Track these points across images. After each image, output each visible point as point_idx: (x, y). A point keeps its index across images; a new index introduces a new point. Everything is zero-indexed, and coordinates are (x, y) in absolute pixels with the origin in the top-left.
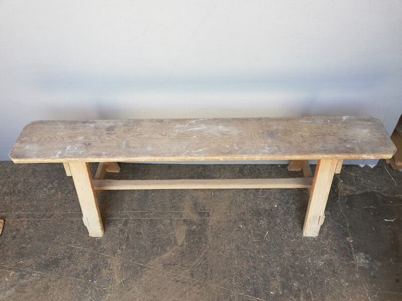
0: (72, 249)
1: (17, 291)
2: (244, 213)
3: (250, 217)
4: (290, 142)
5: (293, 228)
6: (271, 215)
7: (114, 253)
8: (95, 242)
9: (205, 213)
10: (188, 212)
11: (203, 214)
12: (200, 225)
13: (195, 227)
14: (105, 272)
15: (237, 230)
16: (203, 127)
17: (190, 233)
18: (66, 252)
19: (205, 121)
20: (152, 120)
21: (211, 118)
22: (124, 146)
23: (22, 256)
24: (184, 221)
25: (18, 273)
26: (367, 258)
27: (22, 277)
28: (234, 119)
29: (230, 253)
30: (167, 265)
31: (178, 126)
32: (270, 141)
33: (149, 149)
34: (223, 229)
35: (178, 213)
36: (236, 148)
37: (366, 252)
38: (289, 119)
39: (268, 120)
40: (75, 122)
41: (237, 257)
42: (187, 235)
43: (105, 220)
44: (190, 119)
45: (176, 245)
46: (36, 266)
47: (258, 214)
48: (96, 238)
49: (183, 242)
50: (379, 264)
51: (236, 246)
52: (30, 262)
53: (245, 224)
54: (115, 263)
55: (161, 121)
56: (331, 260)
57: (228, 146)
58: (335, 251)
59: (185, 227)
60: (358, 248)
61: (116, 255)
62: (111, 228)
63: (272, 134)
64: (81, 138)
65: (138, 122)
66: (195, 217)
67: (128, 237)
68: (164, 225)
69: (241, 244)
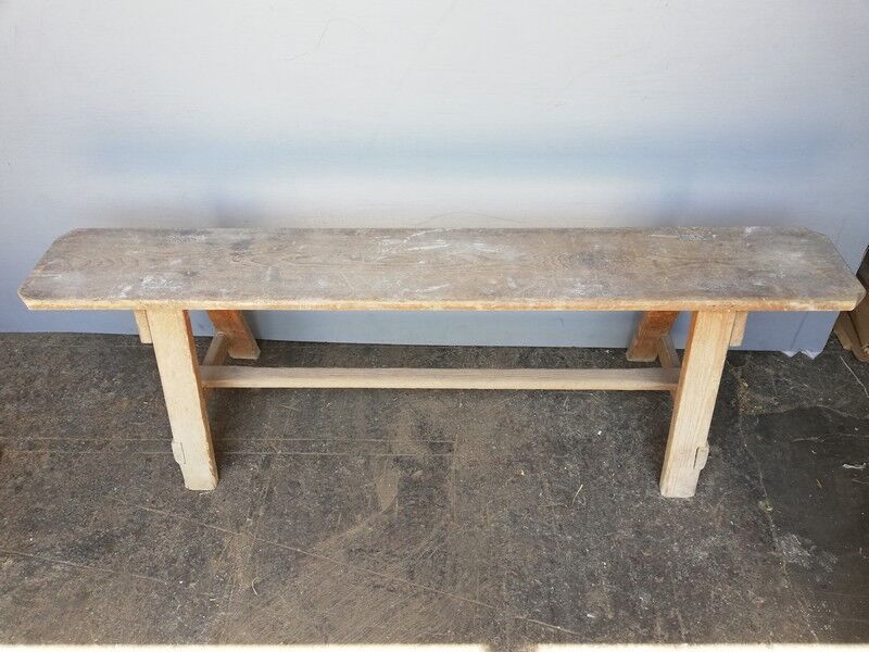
0: (144, 514)
1: (16, 602)
2: (529, 447)
3: (542, 455)
4: (630, 276)
5: (639, 479)
6: (588, 450)
7: (238, 525)
8: (197, 501)
9: (442, 444)
10: (405, 443)
11: (439, 446)
12: (432, 469)
13: (419, 472)
14: (215, 565)
15: (513, 482)
16: (441, 244)
17: (408, 486)
18: (132, 521)
19: (445, 234)
20: (330, 231)
21: (459, 228)
22: (268, 279)
23: (34, 528)
24: (397, 460)
25: (22, 564)
26: (805, 546)
27: (30, 572)
28: (507, 231)
29: (497, 528)
30: (356, 552)
31: (387, 241)
32: (586, 272)
33: (322, 284)
34: (482, 479)
35: (384, 444)
36: (513, 285)
37: (803, 533)
38: (629, 232)
39: (584, 232)
40: (166, 232)
41: (513, 537)
42: (403, 490)
43: (222, 455)
44: (414, 230)
45: (378, 509)
46: (63, 550)
47: (560, 448)
48: (200, 492)
49: (393, 504)
50: (834, 559)
51: (512, 514)
52: (50, 540)
53: (532, 470)
54: (240, 545)
55: (351, 232)
56: (724, 548)
57: (494, 282)
58: (733, 527)
59: (398, 474)
60: (785, 525)
61: (242, 528)
62: (234, 472)
63: (590, 260)
64: (175, 262)
65: (301, 234)
66: (420, 453)
67: (271, 492)
68: (351, 468)
69: (521, 511)
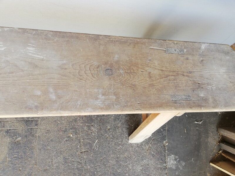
3: (81, 125)
4: (133, 87)
13: (20, 138)
15: (66, 140)
17: (14, 146)
26: (176, 159)
29: (57, 167)
34: (52, 140)
36: (53, 97)
37: (176, 154)
38: (138, 43)
42: (10, 149)
49: (5, 158)
50: (184, 164)
51: (64, 158)
53: (76, 133)
58: (153, 155)
60: (171, 150)
63: (110, 70)
66: (20, 128)
69: (69, 156)
